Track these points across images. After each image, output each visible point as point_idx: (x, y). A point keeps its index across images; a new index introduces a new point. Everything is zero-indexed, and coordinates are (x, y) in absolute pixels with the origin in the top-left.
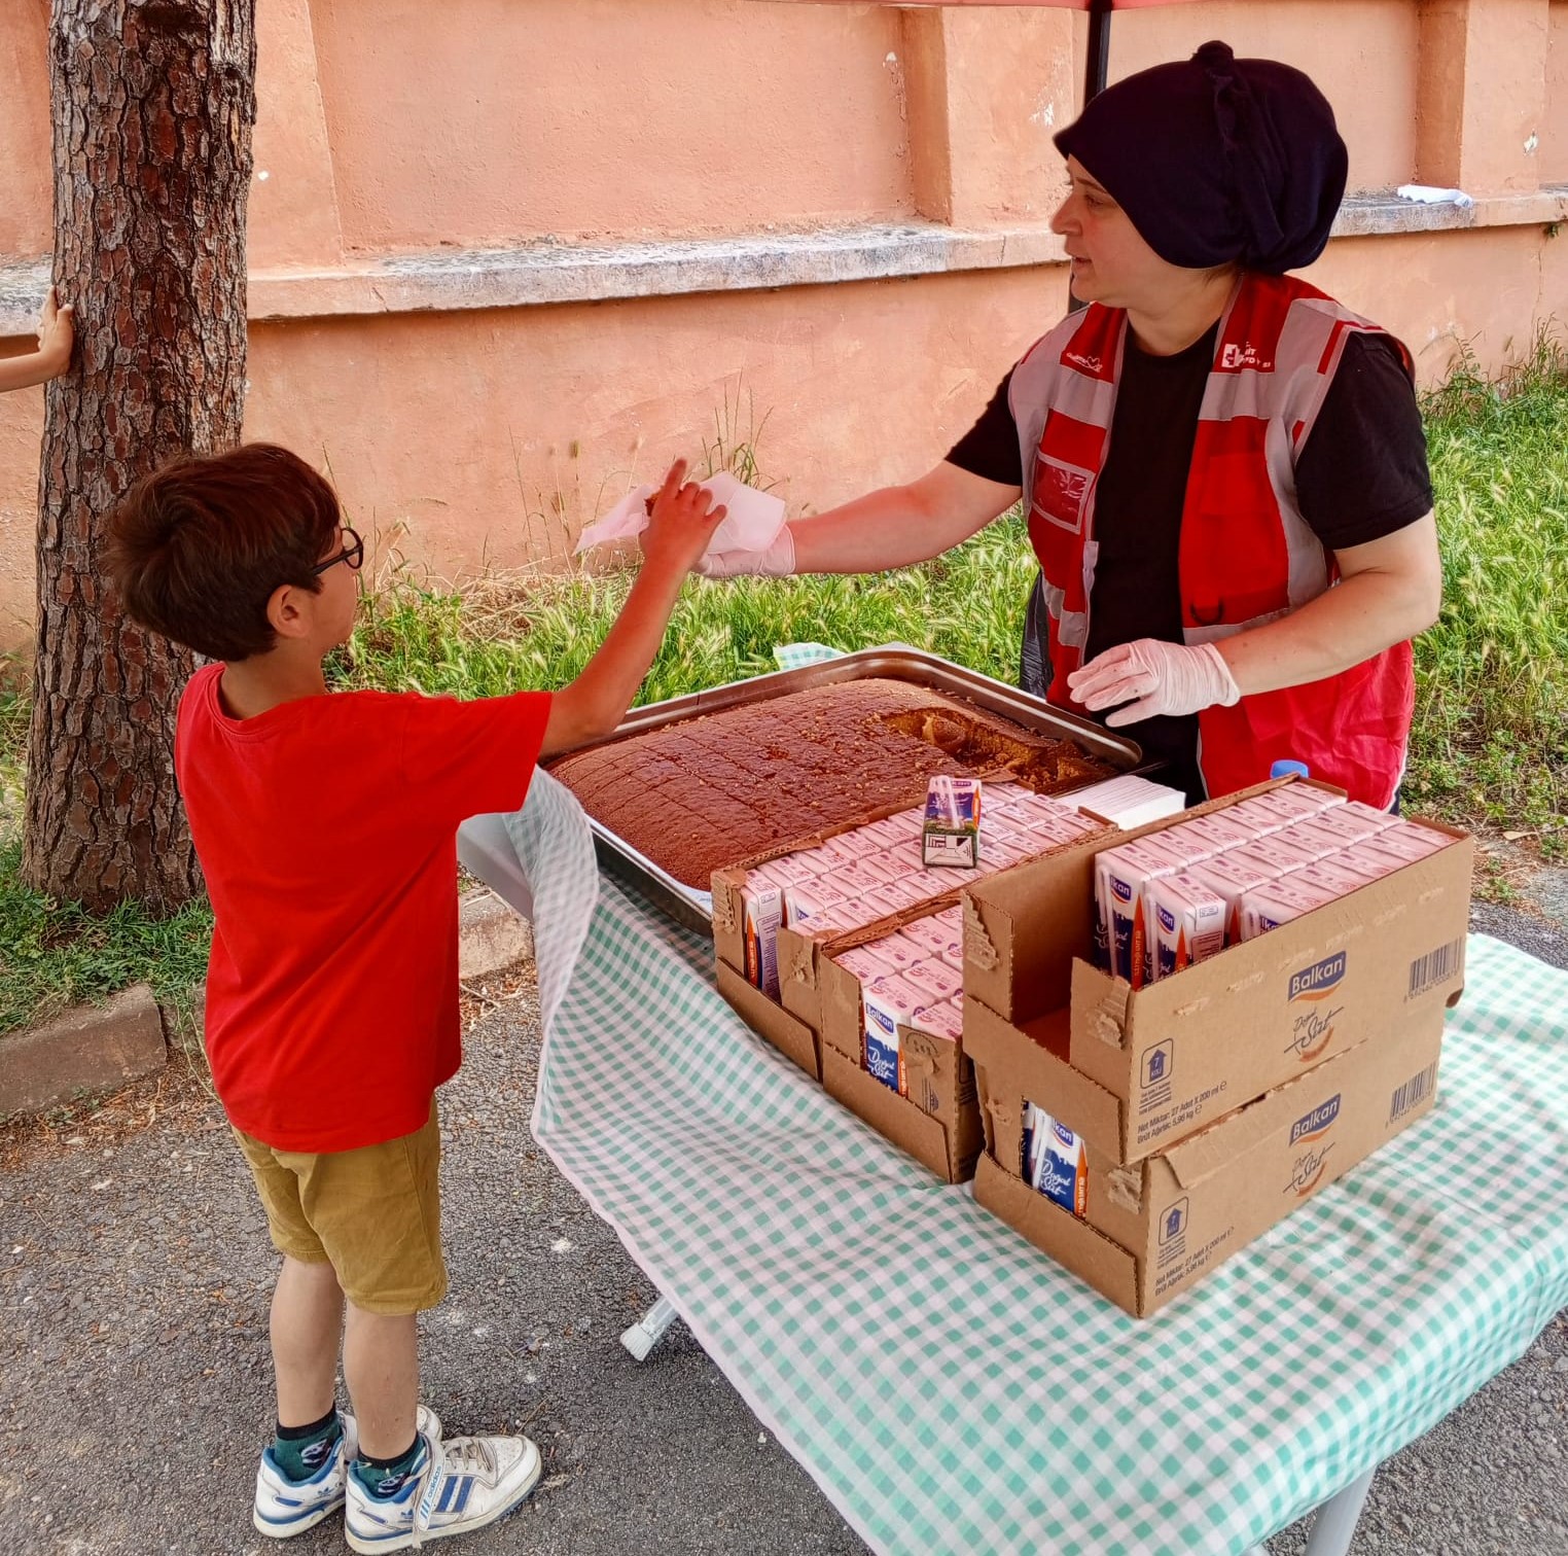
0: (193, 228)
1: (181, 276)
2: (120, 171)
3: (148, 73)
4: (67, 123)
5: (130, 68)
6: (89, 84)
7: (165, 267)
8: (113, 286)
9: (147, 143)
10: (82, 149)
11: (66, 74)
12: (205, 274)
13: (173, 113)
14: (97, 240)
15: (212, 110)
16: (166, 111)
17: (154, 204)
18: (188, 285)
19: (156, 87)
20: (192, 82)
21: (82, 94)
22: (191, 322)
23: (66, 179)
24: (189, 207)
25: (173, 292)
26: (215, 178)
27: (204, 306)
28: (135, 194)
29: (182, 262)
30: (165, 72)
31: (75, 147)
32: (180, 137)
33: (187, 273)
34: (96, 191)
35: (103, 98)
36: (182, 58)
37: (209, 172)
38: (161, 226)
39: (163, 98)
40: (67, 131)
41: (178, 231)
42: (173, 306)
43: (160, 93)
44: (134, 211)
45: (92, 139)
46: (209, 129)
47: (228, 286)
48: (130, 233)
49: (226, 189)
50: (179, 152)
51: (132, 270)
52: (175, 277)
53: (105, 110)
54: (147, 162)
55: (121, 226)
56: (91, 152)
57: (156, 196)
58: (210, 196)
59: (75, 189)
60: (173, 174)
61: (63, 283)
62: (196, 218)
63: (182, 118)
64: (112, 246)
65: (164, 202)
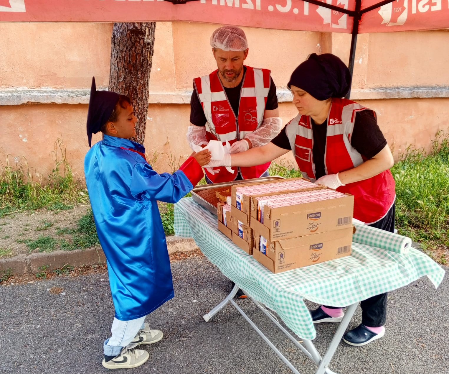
0: (138, 78)
1: (135, 88)
2: (124, 65)
3: (131, 44)
4: (114, 54)
5: (127, 43)
6: (119, 46)
7: (132, 86)
8: (121, 89)
9: (130, 59)
10: (116, 60)
11: (115, 43)
12: (140, 88)
13: (135, 52)
14: (118, 79)
15: (144, 52)
16: (134, 52)
17: (130, 72)
18: (136, 90)
19: (132, 47)
20: (140, 46)
21: (117, 48)
22: (136, 99)
23: (113, 66)
24: (137, 73)
25: (133, 91)
26: (143, 67)
27: (139, 96)
28: (126, 70)
29: (135, 85)
30: (134, 44)
31: (115, 59)
32: (137, 58)
33: (136, 87)
34: (119, 69)
35: (121, 49)
36: (138, 41)
37: (142, 66)
38: (131, 77)
39: (134, 49)
40: (114, 56)
41: (135, 78)
42: (133, 95)
43: (133, 48)
44: (126, 73)
45: (119, 57)
46: (143, 56)
47: (145, 91)
48: (125, 78)
49: (146, 70)
50: (136, 61)
51: (125, 86)
52: (133, 88)
53: (122, 51)
54: (129, 63)
55: (123, 77)
56: (118, 60)
57: (131, 70)
58: (142, 71)
59: (114, 68)
60: (134, 65)
61: (111, 89)
62: (139, 76)
63: (138, 53)
64: (121, 81)
65: (132, 72)
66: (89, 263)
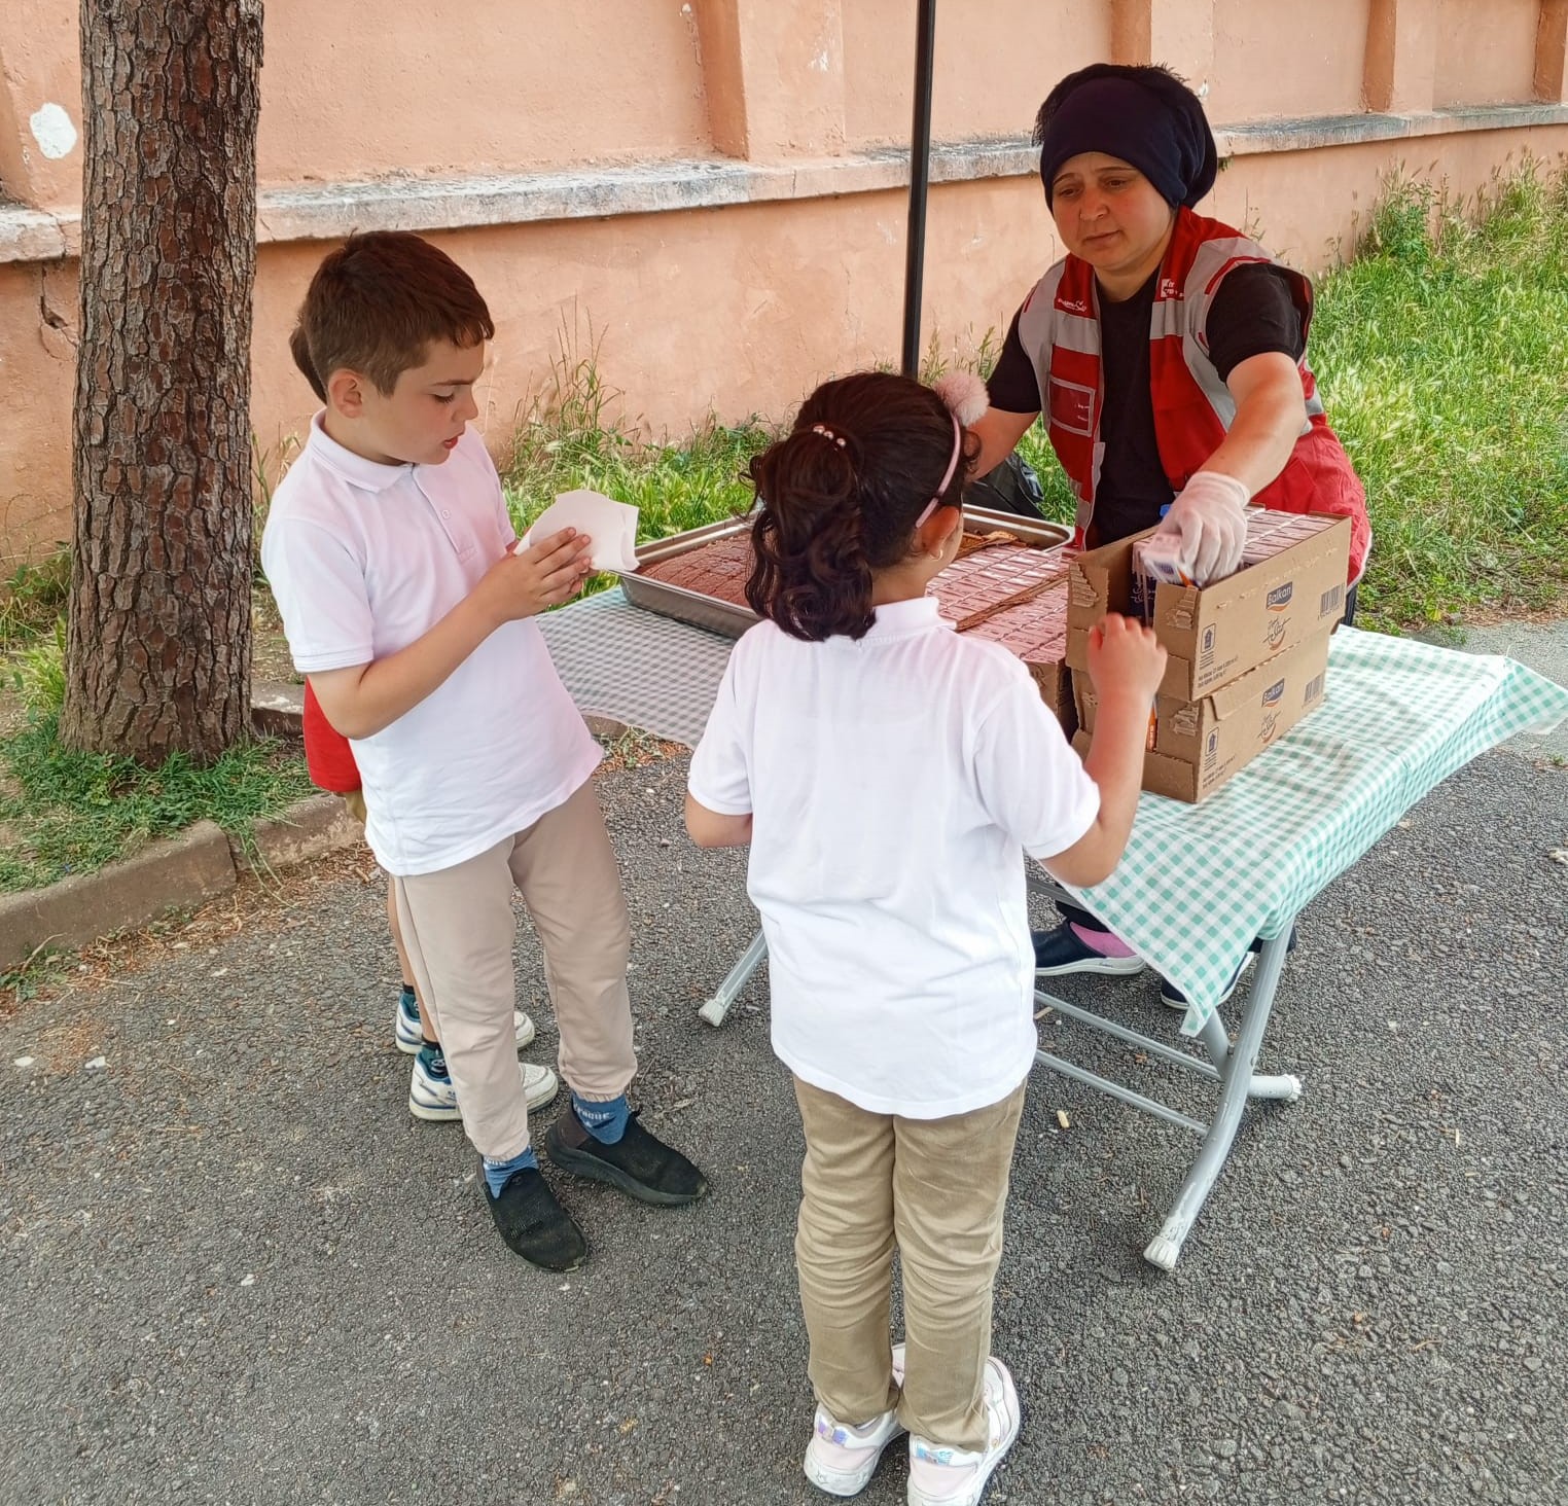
0: (225, 158)
1: (215, 200)
2: (165, 107)
3: (191, 23)
4: (108, 65)
5: (174, 18)
6: (135, 31)
7: (203, 192)
8: (158, 209)
9: (189, 84)
10: (127, 89)
11: (110, 22)
12: (233, 198)
13: (211, 57)
14: (142, 168)
15: (240, 55)
16: (204, 56)
17: (193, 137)
18: (221, 207)
19: (197, 35)
20: (225, 30)
21: (126, 41)
22: (223, 240)
23: (107, 115)
24: (222, 140)
25: (209, 214)
26: (241, 115)
27: (232, 226)
28: (178, 128)
29: (216, 187)
30: (205, 21)
31: (119, 86)
32: (215, 78)
33: (220, 197)
34: (141, 126)
35: (149, 44)
36: (217, 9)
37: (237, 109)
38: (200, 156)
39: (203, 44)
40: (109, 74)
41: (213, 160)
42: (209, 226)
43: (200, 39)
44: (177, 143)
45: (138, 79)
46: (237, 71)
47: (248, 209)
48: (174, 162)
49: (248, 123)
50: (214, 91)
51: (176, 194)
52: (211, 201)
53: (151, 54)
54: (189, 101)
55: (165, 157)
56: (137, 91)
57: (196, 129)
58: (237, 130)
59: (118, 124)
60: (209, 110)
61: (104, 208)
62: (227, 149)
63: (217, 61)
64: (156, 174)
65: (202, 134)
66: (130, 920)
